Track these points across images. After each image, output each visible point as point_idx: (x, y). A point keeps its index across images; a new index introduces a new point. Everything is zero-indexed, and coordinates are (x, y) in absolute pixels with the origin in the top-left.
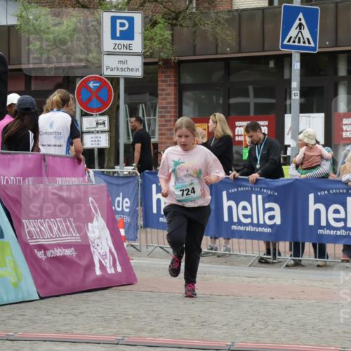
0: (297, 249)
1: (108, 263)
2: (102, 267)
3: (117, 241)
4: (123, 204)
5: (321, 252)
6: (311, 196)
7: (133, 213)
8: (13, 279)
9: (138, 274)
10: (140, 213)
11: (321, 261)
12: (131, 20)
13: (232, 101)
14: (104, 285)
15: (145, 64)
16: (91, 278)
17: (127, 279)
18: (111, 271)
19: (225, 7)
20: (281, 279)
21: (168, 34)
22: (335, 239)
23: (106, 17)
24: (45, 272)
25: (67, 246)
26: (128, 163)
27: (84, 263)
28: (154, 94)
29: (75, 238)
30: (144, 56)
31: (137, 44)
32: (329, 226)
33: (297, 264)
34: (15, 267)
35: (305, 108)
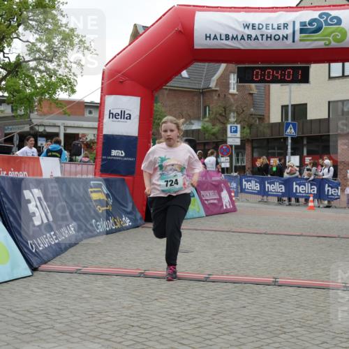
0: (290, 200)
1: (228, 205)
2: (226, 206)
3: (231, 197)
4: (234, 185)
5: (297, 201)
6: (294, 183)
7: (237, 188)
8: (198, 210)
9: (238, 208)
10: (239, 188)
11: (297, 204)
12: (236, 127)
13: (270, 151)
14: (227, 212)
15: (241, 141)
16: (222, 210)
17: (234, 210)
18: (229, 207)
19: (266, 123)
20: (285, 210)
21: (248, 131)
22: (302, 197)
23: (229, 126)
24: (208, 209)
25: (215, 199)
26: (236, 172)
27: (220, 204)
28: (244, 149)
29: (217, 197)
30: (241, 138)
31: (238, 134)
32: (300, 193)
33: (290, 205)
34: (198, 206)
35: (293, 154)
